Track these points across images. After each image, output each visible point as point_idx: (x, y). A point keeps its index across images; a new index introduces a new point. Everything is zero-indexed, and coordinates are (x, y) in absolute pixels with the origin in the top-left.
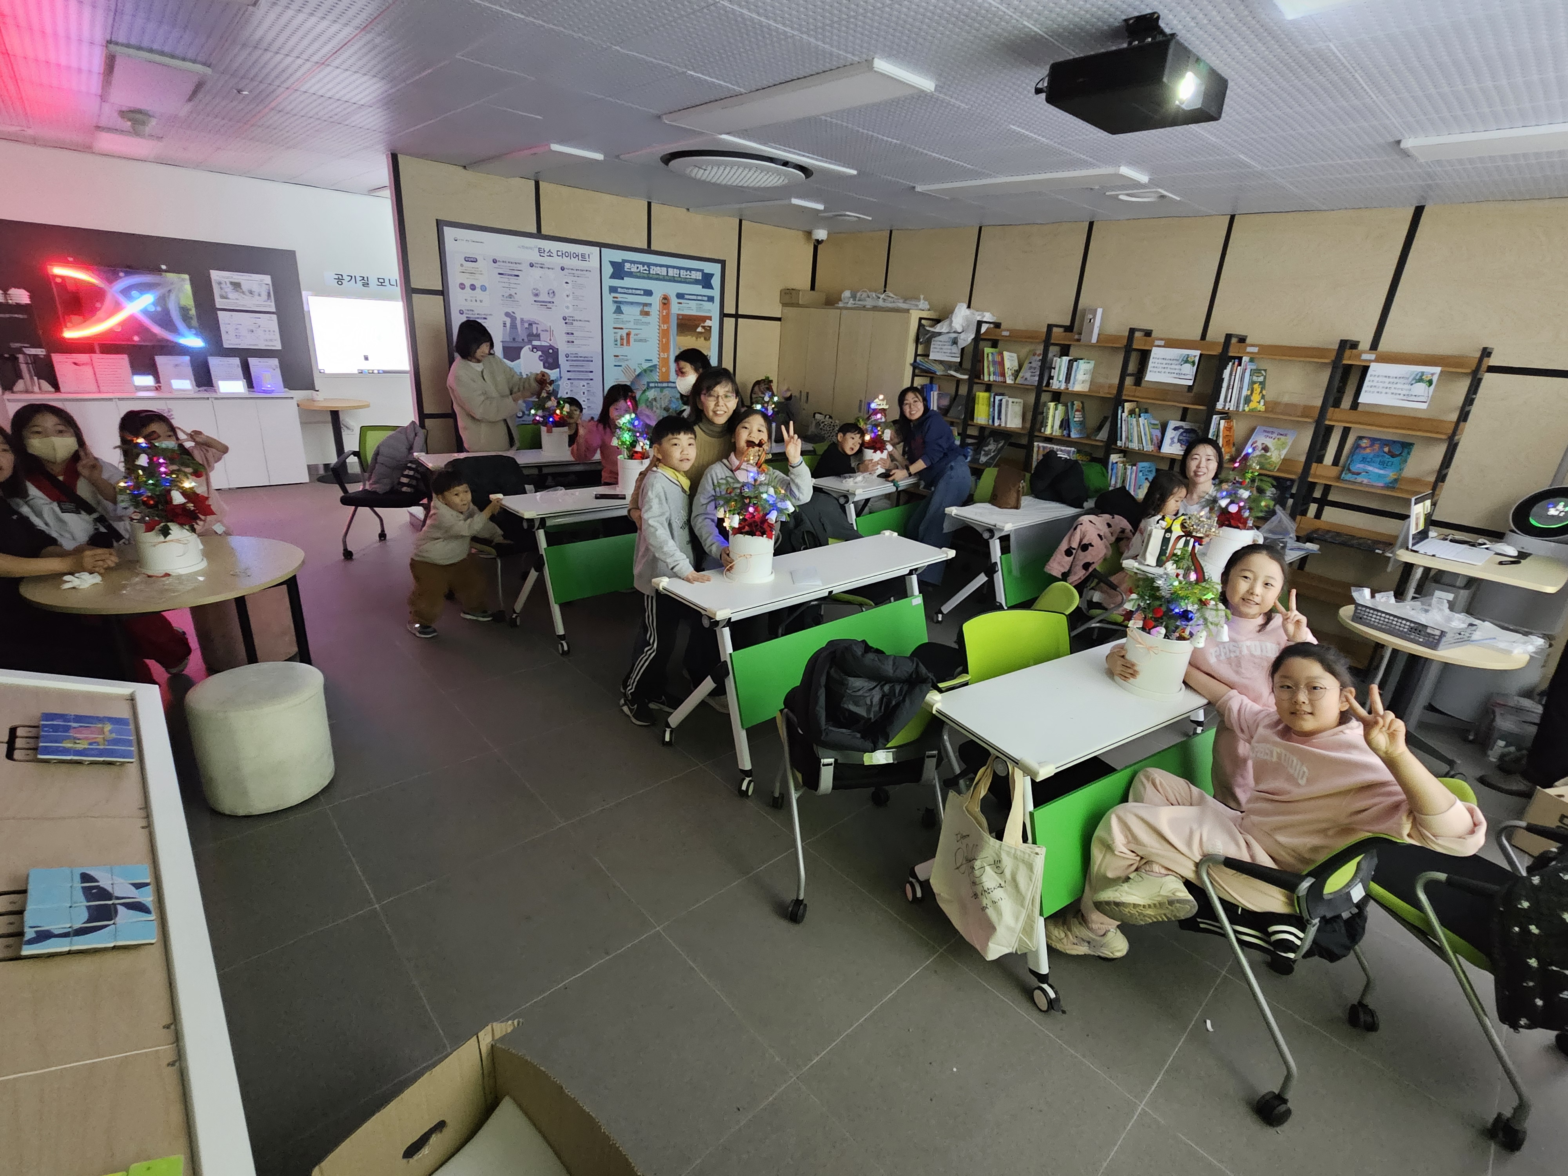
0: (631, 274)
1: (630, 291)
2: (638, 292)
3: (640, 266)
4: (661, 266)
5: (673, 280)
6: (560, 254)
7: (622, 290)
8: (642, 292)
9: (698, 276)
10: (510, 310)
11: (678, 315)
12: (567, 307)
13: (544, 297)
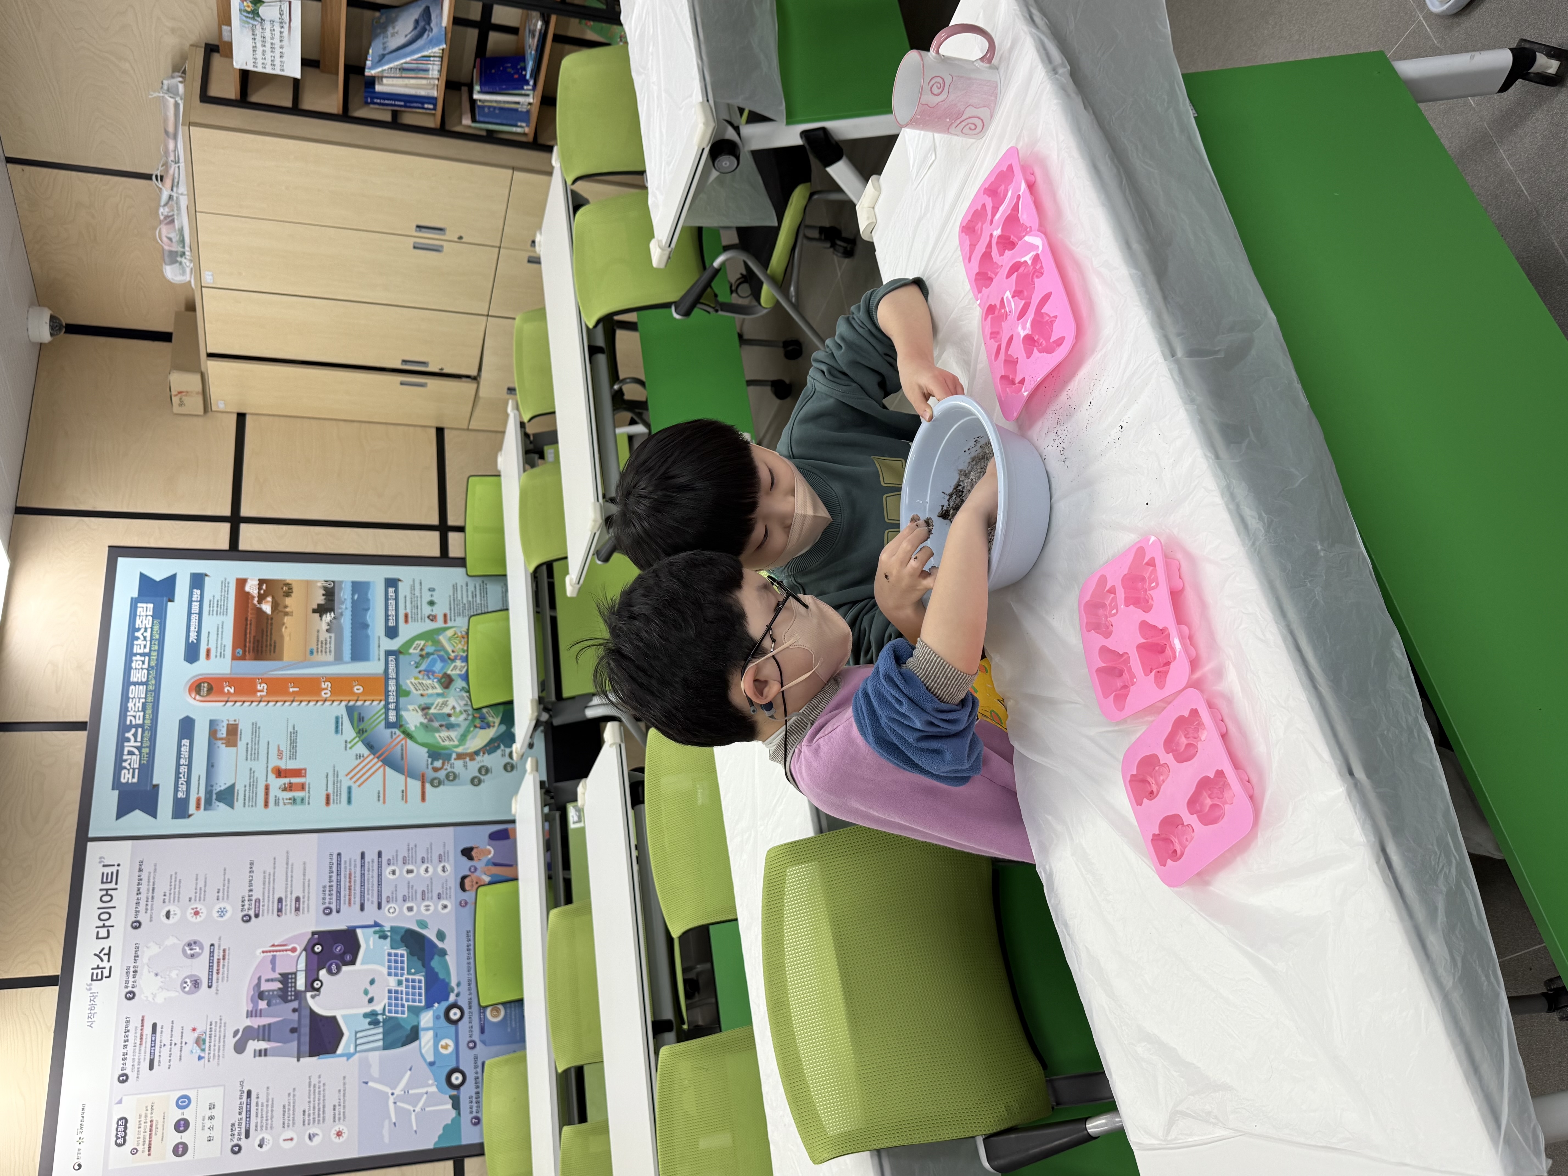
0: (146, 769)
1: (183, 769)
2: (185, 750)
3: (128, 747)
4: (125, 698)
5: (156, 670)
6: (103, 933)
7: (184, 787)
8: (186, 742)
9: (146, 610)
10: (231, 1042)
11: (234, 658)
12: (222, 912)
13: (200, 967)
